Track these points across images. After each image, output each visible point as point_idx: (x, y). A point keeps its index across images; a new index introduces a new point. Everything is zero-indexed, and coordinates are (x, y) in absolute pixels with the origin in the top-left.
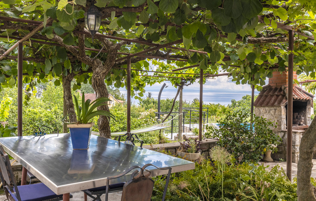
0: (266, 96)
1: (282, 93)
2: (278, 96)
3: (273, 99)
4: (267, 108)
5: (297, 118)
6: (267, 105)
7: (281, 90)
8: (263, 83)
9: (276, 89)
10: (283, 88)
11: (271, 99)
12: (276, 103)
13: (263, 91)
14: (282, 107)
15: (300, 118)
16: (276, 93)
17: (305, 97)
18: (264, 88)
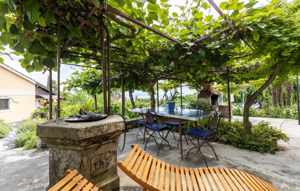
0: (202, 94)
1: (209, 92)
2: (207, 94)
3: (206, 95)
4: (203, 98)
5: (214, 102)
6: (203, 97)
7: (208, 91)
8: (200, 89)
9: (206, 91)
10: (209, 90)
11: (205, 95)
12: (207, 96)
13: (201, 92)
14: (210, 98)
15: (215, 102)
16: (206, 92)
17: (217, 94)
18: (201, 91)
